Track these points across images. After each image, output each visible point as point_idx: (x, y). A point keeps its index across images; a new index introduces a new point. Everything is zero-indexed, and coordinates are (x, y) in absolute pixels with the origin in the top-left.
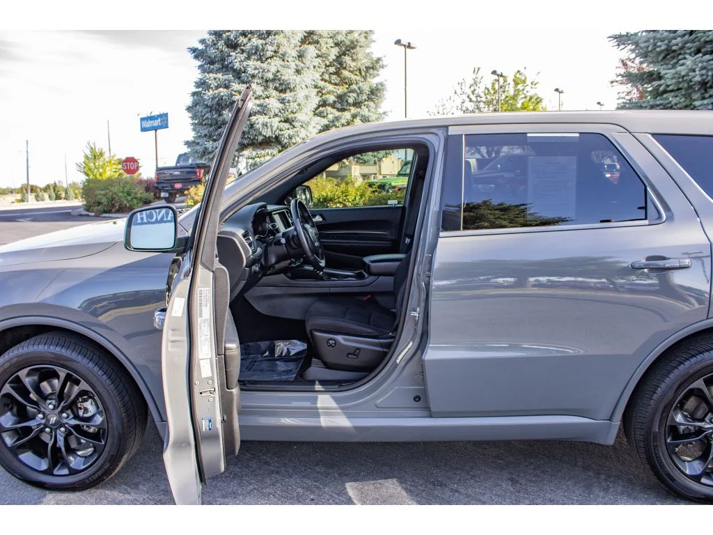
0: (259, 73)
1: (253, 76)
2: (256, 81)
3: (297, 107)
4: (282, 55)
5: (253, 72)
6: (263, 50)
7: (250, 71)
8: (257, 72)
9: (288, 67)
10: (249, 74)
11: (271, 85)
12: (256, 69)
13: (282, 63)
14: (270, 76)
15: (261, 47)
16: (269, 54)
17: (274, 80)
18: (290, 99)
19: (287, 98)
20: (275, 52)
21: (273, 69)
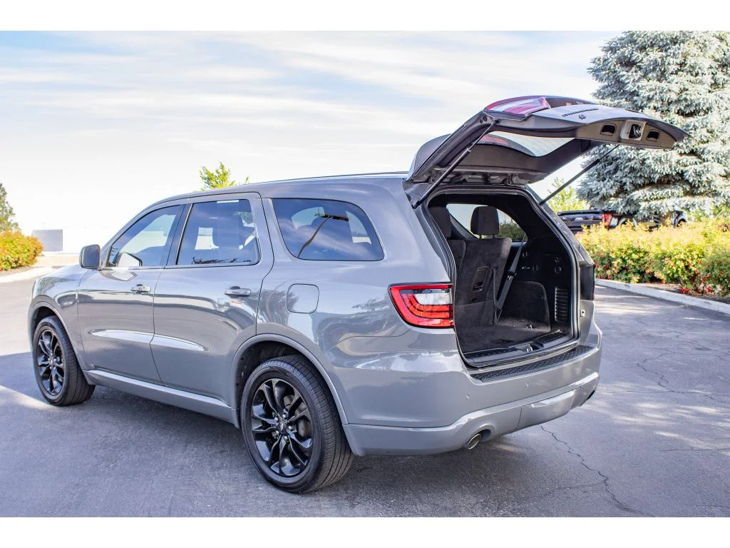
0: (656, 94)
1: (649, 99)
2: (652, 104)
3: (709, 135)
4: (691, 66)
5: (647, 94)
6: (663, 64)
7: (644, 93)
8: (652, 93)
9: (701, 82)
10: (643, 97)
11: (673, 108)
12: (651, 90)
13: (693, 78)
14: (674, 97)
15: (659, 60)
16: (673, 68)
17: (678, 101)
18: (697, 124)
19: (692, 124)
20: (681, 65)
21: (676, 88)
